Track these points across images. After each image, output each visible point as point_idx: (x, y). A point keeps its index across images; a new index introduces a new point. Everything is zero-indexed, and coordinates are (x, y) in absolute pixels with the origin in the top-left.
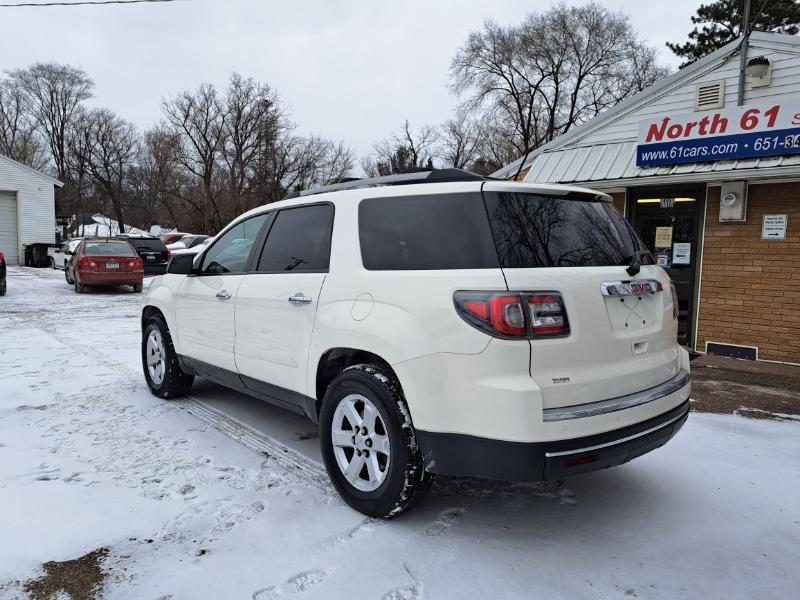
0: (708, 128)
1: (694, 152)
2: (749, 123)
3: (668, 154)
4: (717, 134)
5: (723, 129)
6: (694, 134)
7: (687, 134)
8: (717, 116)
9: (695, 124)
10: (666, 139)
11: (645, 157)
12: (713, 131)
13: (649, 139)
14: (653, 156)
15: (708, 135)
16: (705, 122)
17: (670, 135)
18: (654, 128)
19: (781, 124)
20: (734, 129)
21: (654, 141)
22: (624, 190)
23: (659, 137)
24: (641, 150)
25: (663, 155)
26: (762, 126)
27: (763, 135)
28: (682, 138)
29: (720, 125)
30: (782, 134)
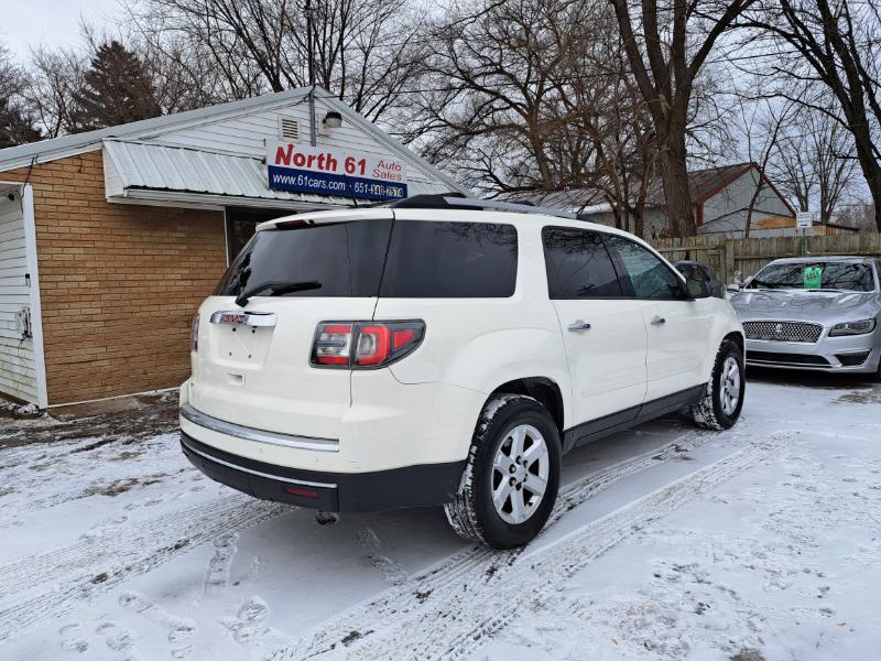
0: (324, 164)
1: (317, 184)
2: (350, 168)
3: (296, 181)
4: (331, 171)
5: (334, 169)
6: (314, 168)
7: (309, 166)
8: (329, 155)
9: (314, 158)
10: (292, 166)
11: (277, 179)
12: (328, 168)
13: (278, 161)
14: (284, 179)
15: (324, 171)
16: (321, 158)
17: (296, 162)
18: (280, 150)
19: (368, 175)
20: (341, 170)
21: (282, 165)
22: (223, 209)
23: (287, 162)
24: (272, 171)
25: (292, 180)
26: (357, 174)
27: (360, 180)
28: (305, 168)
29: (332, 164)
30: (370, 182)
